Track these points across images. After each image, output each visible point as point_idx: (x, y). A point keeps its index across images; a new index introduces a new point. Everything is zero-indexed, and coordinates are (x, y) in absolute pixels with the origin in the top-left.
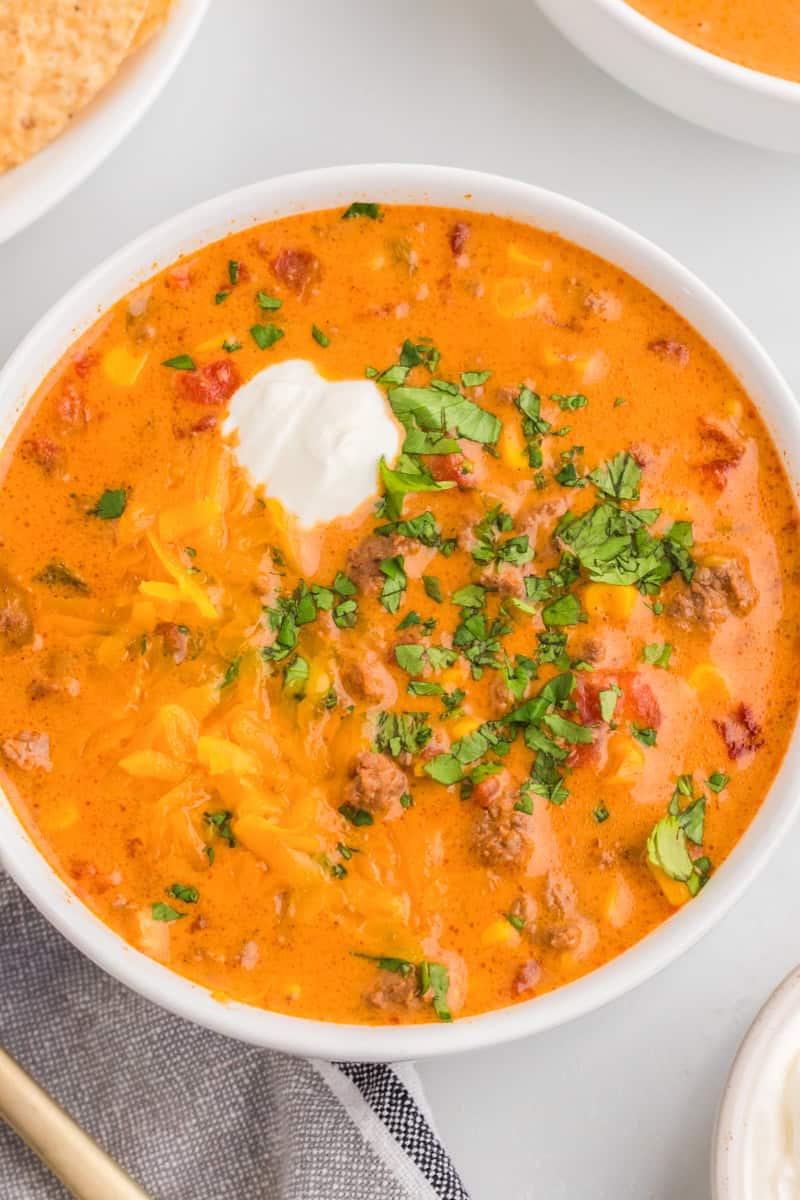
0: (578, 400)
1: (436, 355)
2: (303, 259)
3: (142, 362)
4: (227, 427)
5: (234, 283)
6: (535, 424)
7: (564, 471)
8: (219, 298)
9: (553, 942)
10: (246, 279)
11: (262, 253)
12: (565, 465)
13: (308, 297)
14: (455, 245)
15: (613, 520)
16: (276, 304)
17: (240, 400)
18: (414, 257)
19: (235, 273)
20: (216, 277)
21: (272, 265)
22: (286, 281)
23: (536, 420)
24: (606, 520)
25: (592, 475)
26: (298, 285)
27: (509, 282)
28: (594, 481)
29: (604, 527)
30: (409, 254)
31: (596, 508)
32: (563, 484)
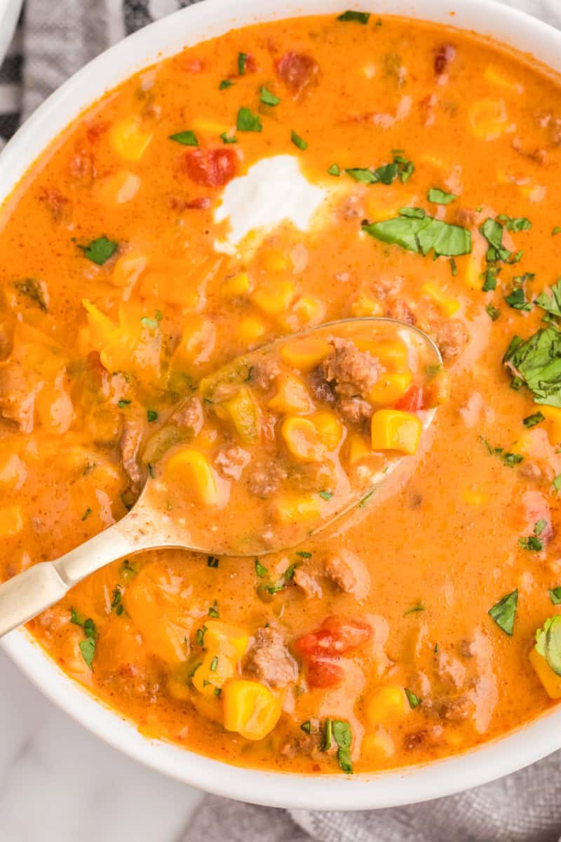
0: (522, 223)
1: (410, 168)
2: (305, 62)
3: (148, 140)
4: (219, 215)
5: (241, 73)
6: (497, 251)
7: (514, 294)
8: (225, 85)
9: (448, 715)
10: (253, 71)
11: (272, 49)
12: (515, 289)
13: (303, 98)
14: (439, 64)
15: (555, 344)
16: (275, 101)
17: (234, 190)
18: (403, 71)
19: (244, 63)
20: (225, 65)
21: (276, 63)
22: (286, 80)
23: (497, 247)
24: (550, 343)
25: (538, 300)
26: (295, 86)
27: (489, 104)
28: (540, 305)
29: (548, 350)
30: (399, 66)
31: (540, 332)
32: (512, 306)
